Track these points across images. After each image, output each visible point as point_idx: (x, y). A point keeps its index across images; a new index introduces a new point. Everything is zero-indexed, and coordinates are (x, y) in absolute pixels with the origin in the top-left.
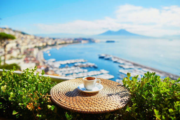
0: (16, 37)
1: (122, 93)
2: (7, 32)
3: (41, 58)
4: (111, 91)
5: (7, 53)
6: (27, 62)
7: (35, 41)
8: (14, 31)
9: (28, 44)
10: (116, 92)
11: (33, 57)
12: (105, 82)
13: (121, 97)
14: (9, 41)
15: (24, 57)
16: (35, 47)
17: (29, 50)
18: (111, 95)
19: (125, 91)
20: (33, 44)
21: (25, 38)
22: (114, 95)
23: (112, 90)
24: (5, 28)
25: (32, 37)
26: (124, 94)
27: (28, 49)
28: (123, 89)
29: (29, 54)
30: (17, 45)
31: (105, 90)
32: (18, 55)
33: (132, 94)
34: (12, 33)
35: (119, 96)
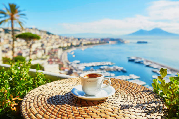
0: (42, 37)
1: (150, 104)
2: (33, 32)
3: (65, 59)
4: (129, 101)
5: (32, 53)
6: (50, 62)
7: (60, 41)
8: (40, 31)
9: (53, 44)
10: (139, 102)
11: (57, 58)
12: (123, 84)
13: (147, 113)
14: (34, 41)
15: (48, 57)
16: (60, 47)
17: (54, 51)
18: (127, 107)
19: (155, 102)
20: (58, 44)
21: (49, 38)
22: (133, 108)
23: (133, 98)
24: (32, 29)
25: (57, 37)
26: (154, 107)
27: (52, 49)
28: (152, 97)
29: (53, 55)
30: (42, 46)
31: (120, 97)
32: (43, 55)
33: (169, 108)
34: (38, 33)
35: (143, 111)
